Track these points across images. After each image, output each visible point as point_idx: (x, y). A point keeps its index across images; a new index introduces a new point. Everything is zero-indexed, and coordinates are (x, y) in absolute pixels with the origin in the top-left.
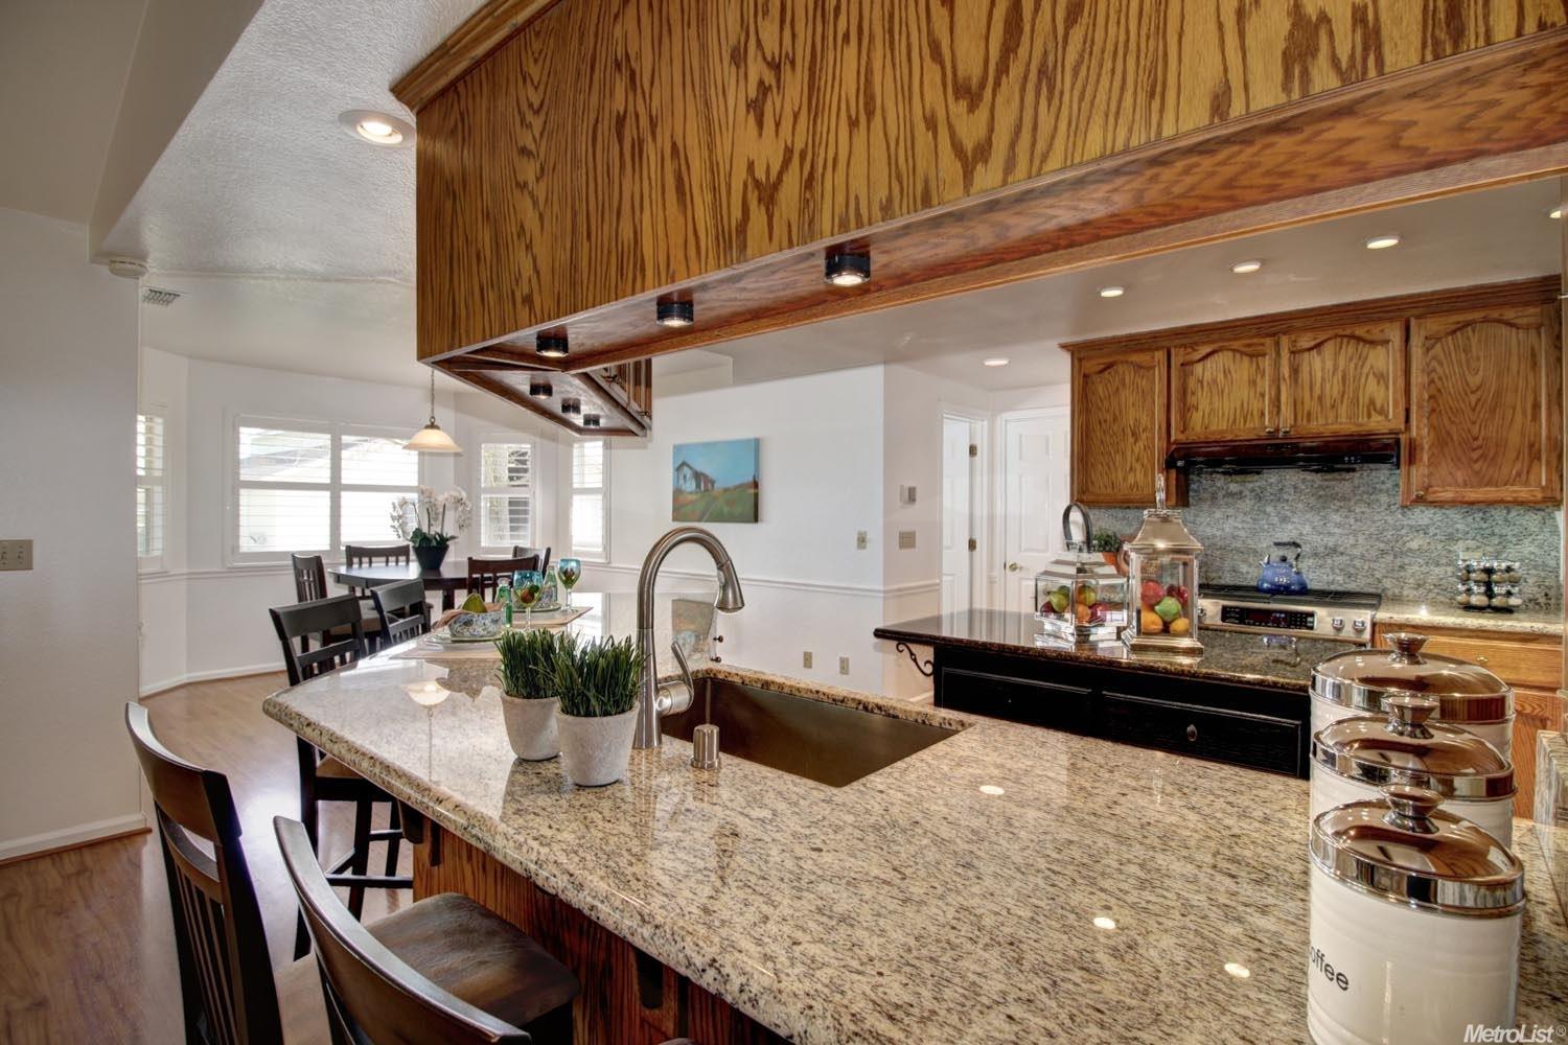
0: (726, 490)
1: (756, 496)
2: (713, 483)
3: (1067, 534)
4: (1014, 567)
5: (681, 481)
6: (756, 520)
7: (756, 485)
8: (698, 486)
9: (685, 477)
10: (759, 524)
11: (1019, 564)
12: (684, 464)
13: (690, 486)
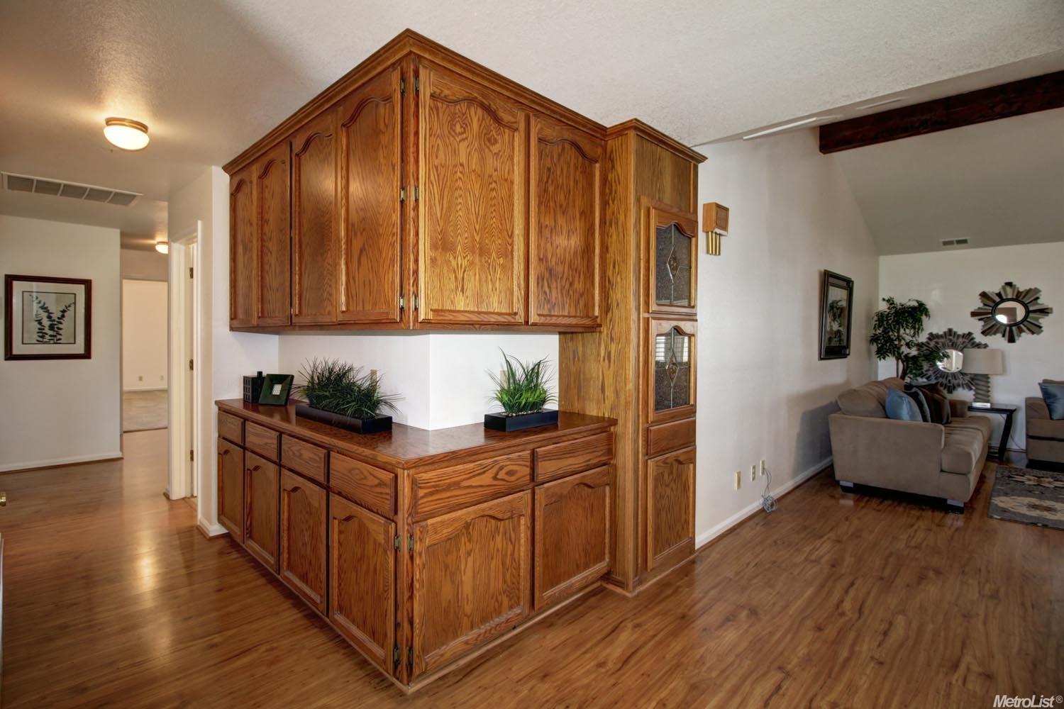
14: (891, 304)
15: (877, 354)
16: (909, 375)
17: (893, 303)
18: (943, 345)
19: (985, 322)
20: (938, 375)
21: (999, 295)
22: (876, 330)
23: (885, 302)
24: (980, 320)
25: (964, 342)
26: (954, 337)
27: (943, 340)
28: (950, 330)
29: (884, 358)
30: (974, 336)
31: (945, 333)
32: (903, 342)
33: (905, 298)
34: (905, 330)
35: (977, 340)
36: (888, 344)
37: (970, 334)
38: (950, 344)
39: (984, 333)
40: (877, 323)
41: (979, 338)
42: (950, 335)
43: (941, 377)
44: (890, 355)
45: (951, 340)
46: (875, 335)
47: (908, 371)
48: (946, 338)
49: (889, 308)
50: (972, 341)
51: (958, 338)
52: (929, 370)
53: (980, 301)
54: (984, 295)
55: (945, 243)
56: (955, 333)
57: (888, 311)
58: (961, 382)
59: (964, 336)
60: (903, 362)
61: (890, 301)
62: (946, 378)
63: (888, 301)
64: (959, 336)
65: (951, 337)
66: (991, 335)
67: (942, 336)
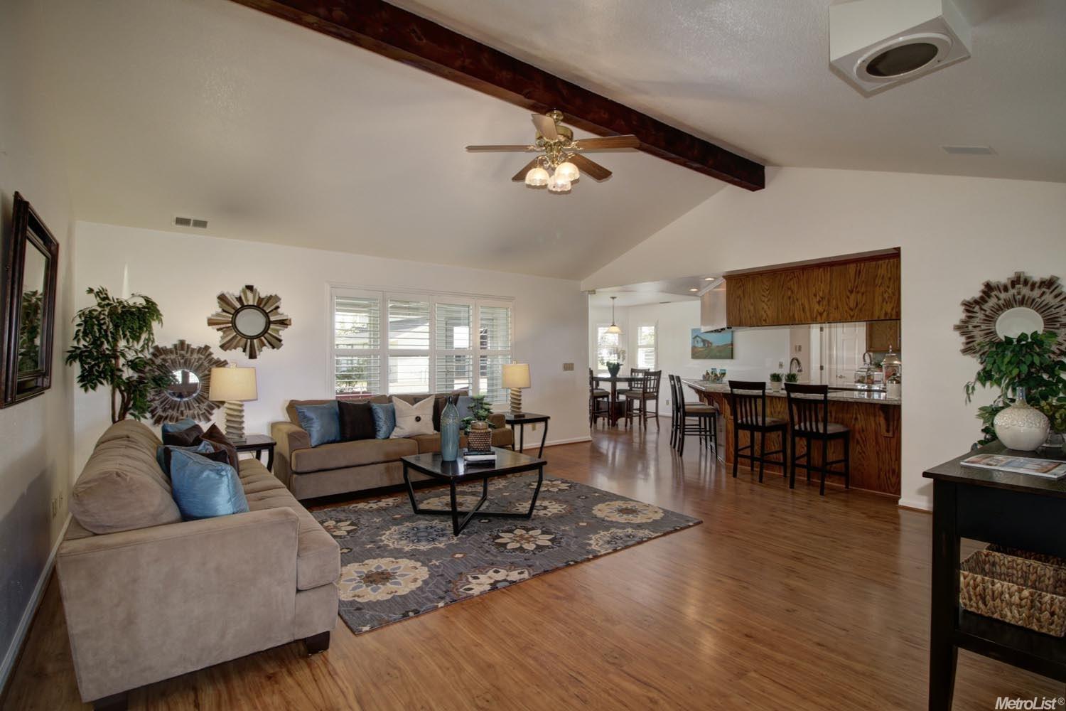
0: (718, 346)
1: (732, 349)
2: (711, 344)
3: (864, 360)
4: (841, 377)
5: (696, 342)
6: (732, 358)
7: (732, 344)
8: (704, 345)
9: (697, 341)
10: (733, 361)
11: (843, 375)
12: (697, 336)
13: (701, 345)
14: (104, 299)
15: (81, 381)
16: (132, 411)
17: (107, 298)
18: (172, 363)
19: (224, 332)
20: (167, 406)
21: (239, 299)
22: (78, 341)
23: (92, 295)
24: (218, 330)
25: (200, 359)
26: (187, 352)
27: (173, 357)
28: (182, 343)
29: (94, 388)
30: (211, 350)
31: (175, 346)
32: (122, 361)
33: (126, 292)
34: (128, 341)
35: (215, 356)
36: (102, 365)
37: (207, 348)
38: (182, 361)
39: (222, 347)
40: (82, 328)
41: (218, 354)
42: (183, 349)
43: (170, 407)
44: (104, 382)
45: (183, 357)
46: (77, 348)
47: (130, 406)
48: (177, 353)
49: (99, 305)
50: (210, 358)
51: (192, 353)
52: (153, 400)
53: (217, 304)
54: (222, 298)
55: (180, 221)
56: (188, 346)
57: (99, 309)
58: (196, 412)
59: (200, 350)
60: (121, 392)
61: (102, 295)
62: (178, 410)
63: (98, 294)
64: (193, 350)
65: (183, 352)
66: (231, 350)
67: (171, 351)
